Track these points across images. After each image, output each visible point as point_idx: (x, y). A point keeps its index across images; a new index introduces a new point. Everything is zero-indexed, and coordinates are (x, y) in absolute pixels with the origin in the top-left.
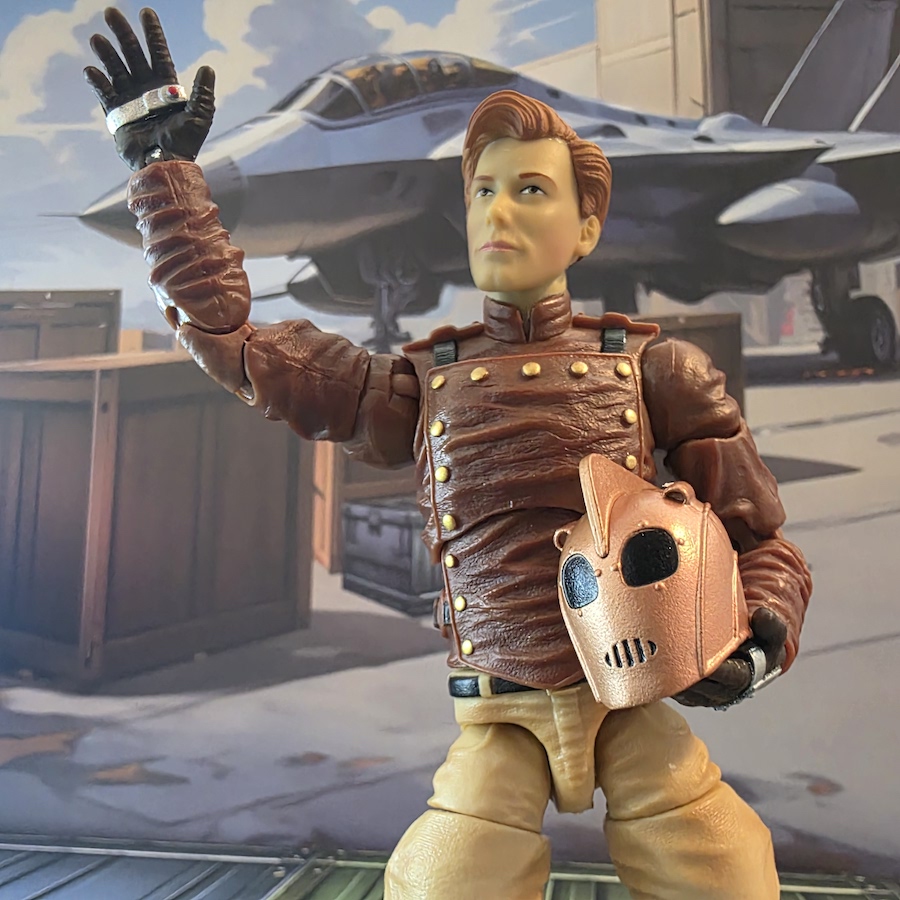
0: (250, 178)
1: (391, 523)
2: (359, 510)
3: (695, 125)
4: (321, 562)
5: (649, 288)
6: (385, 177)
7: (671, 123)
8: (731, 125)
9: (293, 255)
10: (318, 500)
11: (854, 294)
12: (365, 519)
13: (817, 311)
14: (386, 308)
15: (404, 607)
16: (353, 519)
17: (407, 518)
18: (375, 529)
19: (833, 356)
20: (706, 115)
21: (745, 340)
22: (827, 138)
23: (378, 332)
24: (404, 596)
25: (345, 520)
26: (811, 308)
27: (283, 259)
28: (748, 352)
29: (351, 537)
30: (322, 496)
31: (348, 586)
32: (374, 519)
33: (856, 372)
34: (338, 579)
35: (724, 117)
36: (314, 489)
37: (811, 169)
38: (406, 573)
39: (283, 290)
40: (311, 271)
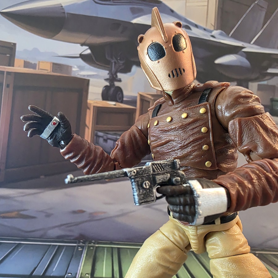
0: (67, 13)
1: (111, 139)
2: (100, 134)
3: (211, 32)
6: (116, 25)
7: (205, 29)
8: (221, 34)
9: (82, 45)
10: (86, 129)
12: (102, 137)
14: (113, 69)
16: (98, 136)
17: (116, 139)
20: (215, 29)
22: (245, 45)
23: (110, 77)
25: (95, 137)
27: (79, 45)
29: (97, 142)
30: (88, 128)
32: (105, 137)
35: (219, 31)
36: (85, 125)
37: (240, 53)
39: (78, 56)
40: (89, 51)
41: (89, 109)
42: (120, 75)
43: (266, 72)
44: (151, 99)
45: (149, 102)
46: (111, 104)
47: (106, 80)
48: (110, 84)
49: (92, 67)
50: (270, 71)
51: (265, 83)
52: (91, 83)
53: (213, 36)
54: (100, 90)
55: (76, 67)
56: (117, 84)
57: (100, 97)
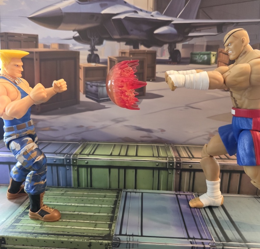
0: (64, 13)
1: (94, 85)
2: (88, 83)
3: (151, 13)
4: (81, 92)
5: (141, 44)
6: (92, 16)
7: (147, 12)
8: (157, 14)
9: (74, 31)
10: (80, 81)
11: (175, 49)
12: (89, 85)
13: (169, 51)
14: (93, 44)
15: (97, 101)
16: (87, 84)
17: (97, 85)
18: (91, 86)
19: (171, 60)
20: (153, 11)
21: (157, 56)
22: (173, 19)
23: (91, 49)
24: (97, 99)
25: (86, 85)
26: (168, 51)
27: (72, 31)
28: (157, 58)
29: (87, 88)
30: (81, 80)
31: (87, 97)
32: (91, 85)
33: (174, 63)
34: (85, 95)
35: (156, 12)
36: (79, 78)
37: (170, 24)
38: (97, 95)
39: (72, 38)
40: (78, 35)
41: (81, 68)
42: (97, 47)
43: (187, 36)
44: (116, 60)
45: (115, 62)
46: (93, 65)
47: (89, 51)
48: (91, 53)
49: (80, 44)
50: (190, 34)
51: (187, 43)
52: (81, 53)
53: (152, 16)
54: (86, 57)
55: (71, 45)
56: (95, 52)
57: (86, 61)
